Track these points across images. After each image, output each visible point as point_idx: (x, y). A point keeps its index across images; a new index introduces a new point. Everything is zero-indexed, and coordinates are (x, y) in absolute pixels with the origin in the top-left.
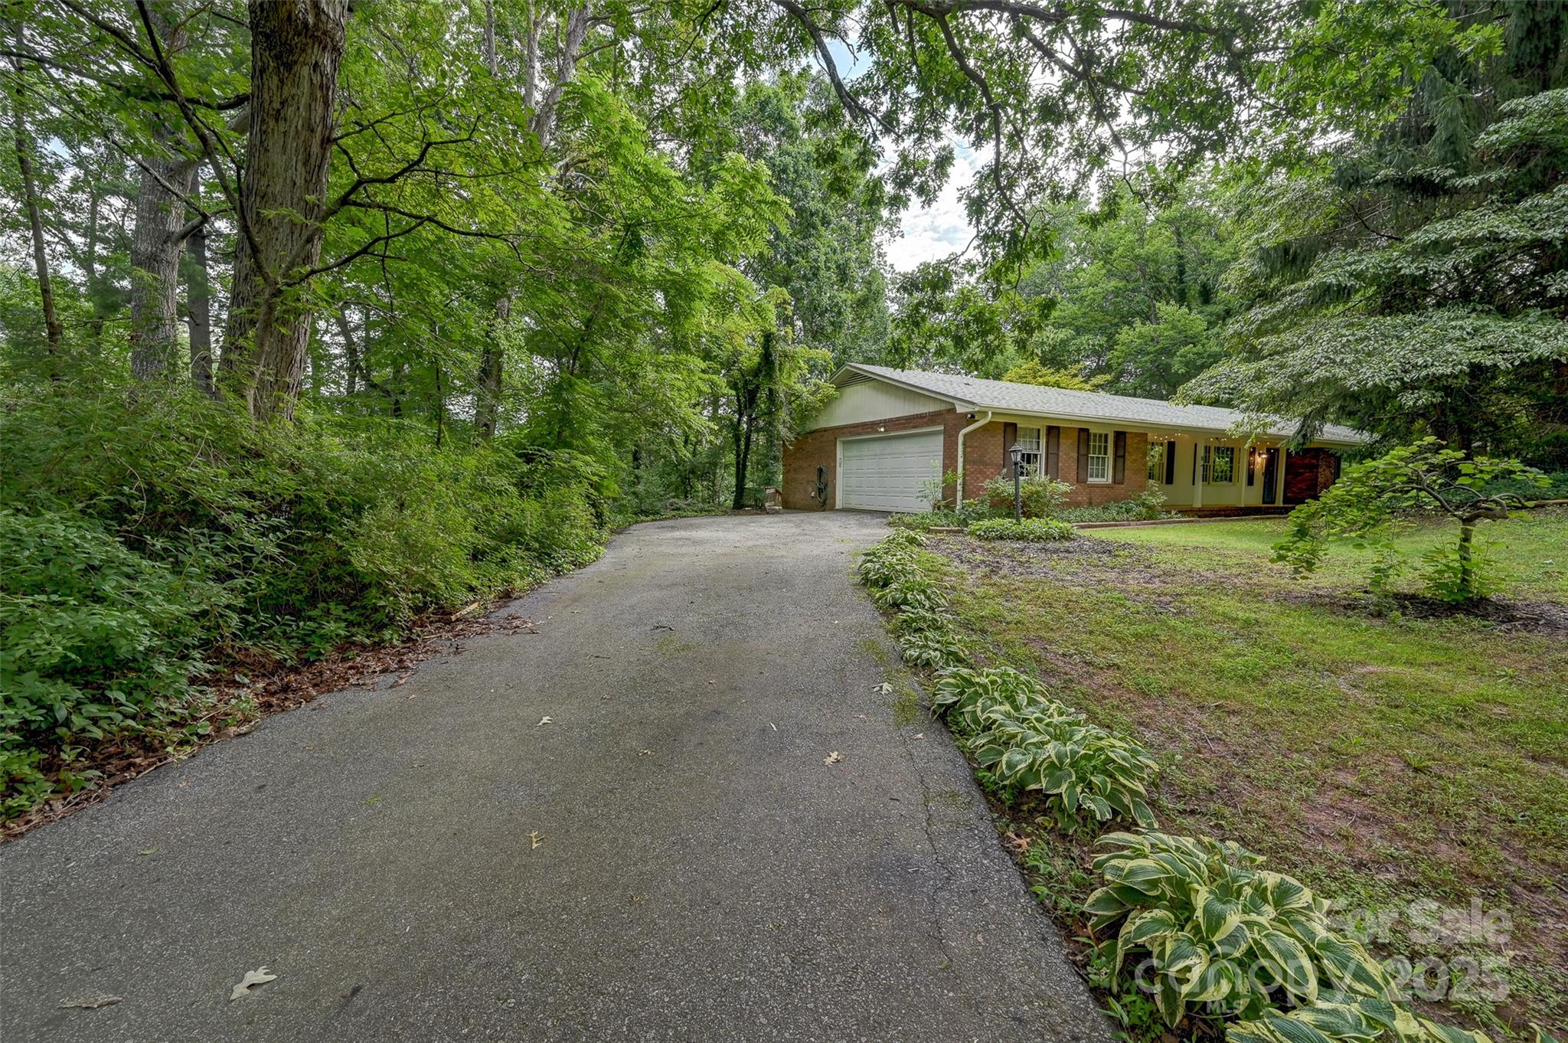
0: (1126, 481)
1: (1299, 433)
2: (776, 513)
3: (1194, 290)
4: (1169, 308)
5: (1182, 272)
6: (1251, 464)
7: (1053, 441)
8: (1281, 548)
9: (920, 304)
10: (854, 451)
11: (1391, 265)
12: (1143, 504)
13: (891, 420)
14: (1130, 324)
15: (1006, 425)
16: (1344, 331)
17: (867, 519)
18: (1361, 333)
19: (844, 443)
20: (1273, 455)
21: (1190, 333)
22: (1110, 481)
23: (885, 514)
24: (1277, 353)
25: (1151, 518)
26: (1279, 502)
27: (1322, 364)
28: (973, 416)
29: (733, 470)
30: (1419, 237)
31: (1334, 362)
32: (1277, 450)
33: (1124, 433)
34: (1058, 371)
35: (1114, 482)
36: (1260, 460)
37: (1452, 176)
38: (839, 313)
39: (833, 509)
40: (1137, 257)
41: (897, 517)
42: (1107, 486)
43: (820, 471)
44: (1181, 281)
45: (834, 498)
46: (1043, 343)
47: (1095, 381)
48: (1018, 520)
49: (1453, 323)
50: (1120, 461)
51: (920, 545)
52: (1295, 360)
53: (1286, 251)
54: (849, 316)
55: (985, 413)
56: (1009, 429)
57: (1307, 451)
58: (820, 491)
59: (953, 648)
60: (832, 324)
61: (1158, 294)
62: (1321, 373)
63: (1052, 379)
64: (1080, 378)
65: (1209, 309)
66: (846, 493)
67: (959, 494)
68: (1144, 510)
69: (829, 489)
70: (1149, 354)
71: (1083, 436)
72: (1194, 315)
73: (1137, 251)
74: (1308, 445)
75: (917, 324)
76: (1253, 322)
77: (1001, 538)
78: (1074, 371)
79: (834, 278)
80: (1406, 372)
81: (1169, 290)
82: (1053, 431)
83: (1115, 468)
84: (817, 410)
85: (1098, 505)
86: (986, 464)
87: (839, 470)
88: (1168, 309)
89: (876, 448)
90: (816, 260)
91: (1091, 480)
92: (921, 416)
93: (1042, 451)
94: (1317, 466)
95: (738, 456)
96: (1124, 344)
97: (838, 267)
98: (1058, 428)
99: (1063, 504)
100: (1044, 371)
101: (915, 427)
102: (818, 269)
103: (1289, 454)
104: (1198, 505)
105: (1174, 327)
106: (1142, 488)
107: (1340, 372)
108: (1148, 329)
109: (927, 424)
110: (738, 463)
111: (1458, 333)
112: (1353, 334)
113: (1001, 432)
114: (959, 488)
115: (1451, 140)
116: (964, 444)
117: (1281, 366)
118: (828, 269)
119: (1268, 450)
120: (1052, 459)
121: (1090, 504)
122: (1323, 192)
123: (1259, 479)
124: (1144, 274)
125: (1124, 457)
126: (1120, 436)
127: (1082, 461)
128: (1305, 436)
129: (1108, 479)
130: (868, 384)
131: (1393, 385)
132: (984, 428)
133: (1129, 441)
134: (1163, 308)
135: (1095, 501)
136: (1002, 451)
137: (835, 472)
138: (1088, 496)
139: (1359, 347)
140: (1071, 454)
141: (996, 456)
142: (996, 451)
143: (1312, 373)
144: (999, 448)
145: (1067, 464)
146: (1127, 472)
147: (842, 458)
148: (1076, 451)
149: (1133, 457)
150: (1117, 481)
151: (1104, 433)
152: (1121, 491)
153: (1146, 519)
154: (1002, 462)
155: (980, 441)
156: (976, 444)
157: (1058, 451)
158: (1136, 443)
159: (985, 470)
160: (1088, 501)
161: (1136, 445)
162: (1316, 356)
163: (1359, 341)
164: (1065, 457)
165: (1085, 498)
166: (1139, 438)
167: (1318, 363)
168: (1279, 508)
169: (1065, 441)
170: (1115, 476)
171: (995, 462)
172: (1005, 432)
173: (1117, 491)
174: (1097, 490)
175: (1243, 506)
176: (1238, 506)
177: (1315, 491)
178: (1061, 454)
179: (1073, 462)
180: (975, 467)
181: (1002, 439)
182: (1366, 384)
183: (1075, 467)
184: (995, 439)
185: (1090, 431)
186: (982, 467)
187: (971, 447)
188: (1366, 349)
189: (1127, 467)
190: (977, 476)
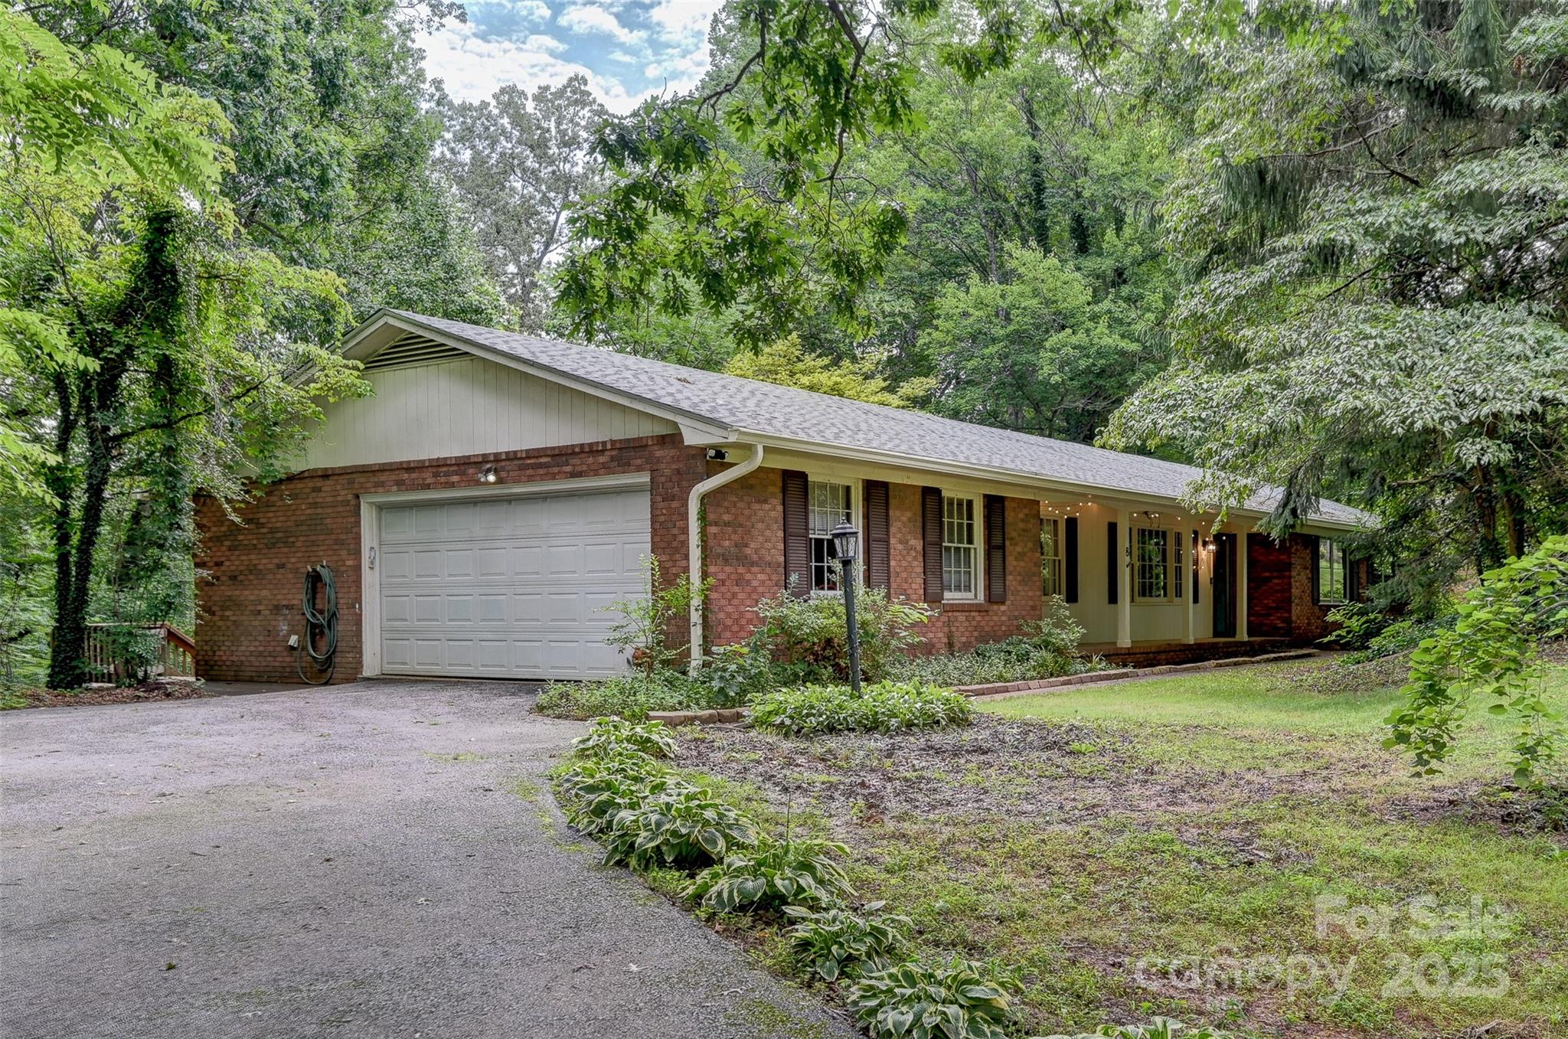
0: (1010, 597)
1: (1284, 504)
2: (189, 694)
3: (1061, 226)
4: (1025, 254)
5: (1039, 188)
7: (877, 512)
8: (1402, 720)
9: (634, 188)
10: (410, 528)
11: (1419, 222)
12: (1047, 644)
13: (512, 456)
14: (962, 281)
15: (788, 476)
16: (1368, 329)
17: (472, 699)
18: (1391, 335)
19: (381, 508)
20: (1225, 544)
21: (1062, 306)
22: (981, 597)
23: (530, 685)
24: (1271, 359)
25: (1062, 671)
26: (1242, 634)
27: (1345, 384)
28: (720, 455)
29: (46, 577)
30: (1453, 181)
31: (1361, 381)
32: (1234, 537)
33: (1001, 500)
34: (836, 362)
35: (990, 598)
36: (1206, 555)
37: (1485, 90)
38: (323, 182)
39: (353, 677)
40: (962, 148)
41: (555, 690)
42: (978, 609)
43: (315, 579)
44: (1040, 205)
45: (358, 650)
47: (907, 388)
48: (855, 687)
49: (1511, 330)
50: (997, 556)
51: (662, 755)
52: (1303, 372)
53: (1262, 175)
54: (344, 191)
55: (748, 449)
56: (794, 486)
58: (315, 632)
59: (977, 992)
60: (306, 206)
61: (1001, 225)
62: (1347, 400)
63: (825, 379)
64: (878, 382)
65: (1090, 263)
66: (391, 635)
67: (696, 634)
68: (1049, 656)
69: (340, 627)
70: (994, 340)
71: (931, 504)
72: (1069, 274)
73: (966, 135)
74: (1298, 529)
75: (627, 235)
76: (1219, 299)
77: (831, 729)
78: (868, 367)
79: (309, 92)
80: (1462, 405)
81: (1017, 218)
82: (877, 493)
83: (988, 571)
84: (305, 421)
85: (966, 647)
86: (749, 563)
87: (370, 580)
88: (1023, 256)
89: (474, 524)
90: (258, 40)
91: (950, 597)
92: (591, 450)
93: (859, 535)
94: (1291, 566)
95: (63, 539)
96: (949, 317)
97: (317, 66)
98: (885, 486)
99: (912, 647)
100: (809, 360)
101: (574, 475)
102: (266, 62)
104: (1125, 642)
105: (1036, 293)
106: (1036, 612)
108: (992, 291)
109: (608, 469)
110: (62, 561)
111: (1519, 347)
112: (1382, 337)
113: (776, 490)
114: (695, 617)
115: (1480, 32)
116: (703, 517)
117: (1283, 386)
118: (293, 67)
119: (1220, 536)
120: (877, 551)
121: (950, 645)
122: (1316, 81)
123: (1207, 591)
124: (974, 183)
125: (1003, 547)
126: (994, 504)
127: (933, 554)
128: (1294, 512)
129: (977, 595)
130: (446, 365)
131: (1448, 428)
132: (744, 484)
133: (1010, 516)
134: (1017, 253)
135: (960, 639)
136: (781, 534)
137: (358, 582)
138: (946, 629)
139: (1393, 359)
140: (913, 542)
141: (768, 545)
142: (768, 533)
143: (1333, 398)
144: (775, 527)
145: (904, 564)
146: (1009, 578)
147: (377, 547)
148: (920, 536)
149: (1019, 549)
150: (993, 598)
151: (965, 496)
152: (1004, 618)
153: (1052, 675)
154: (782, 559)
155: (734, 510)
156: (726, 517)
157: (888, 535)
158: (1022, 520)
159: (748, 576)
160: (945, 640)
161: (1021, 525)
162: (1334, 369)
163: (1391, 348)
164: (900, 547)
165: (940, 635)
166: (1026, 511)
167: (1340, 382)
168: (1243, 644)
169: (898, 513)
170: (988, 587)
171: (768, 558)
172: (784, 490)
173: (995, 618)
174: (961, 617)
175: (1192, 642)
176: (1185, 641)
177: (1289, 611)
178: (893, 541)
179: (915, 558)
180: (728, 569)
181: (780, 508)
182: (1412, 423)
183: (920, 570)
184: (767, 507)
185: (945, 494)
186: (741, 570)
187: (716, 524)
188: (1402, 363)
189: (1009, 568)
190: (736, 589)
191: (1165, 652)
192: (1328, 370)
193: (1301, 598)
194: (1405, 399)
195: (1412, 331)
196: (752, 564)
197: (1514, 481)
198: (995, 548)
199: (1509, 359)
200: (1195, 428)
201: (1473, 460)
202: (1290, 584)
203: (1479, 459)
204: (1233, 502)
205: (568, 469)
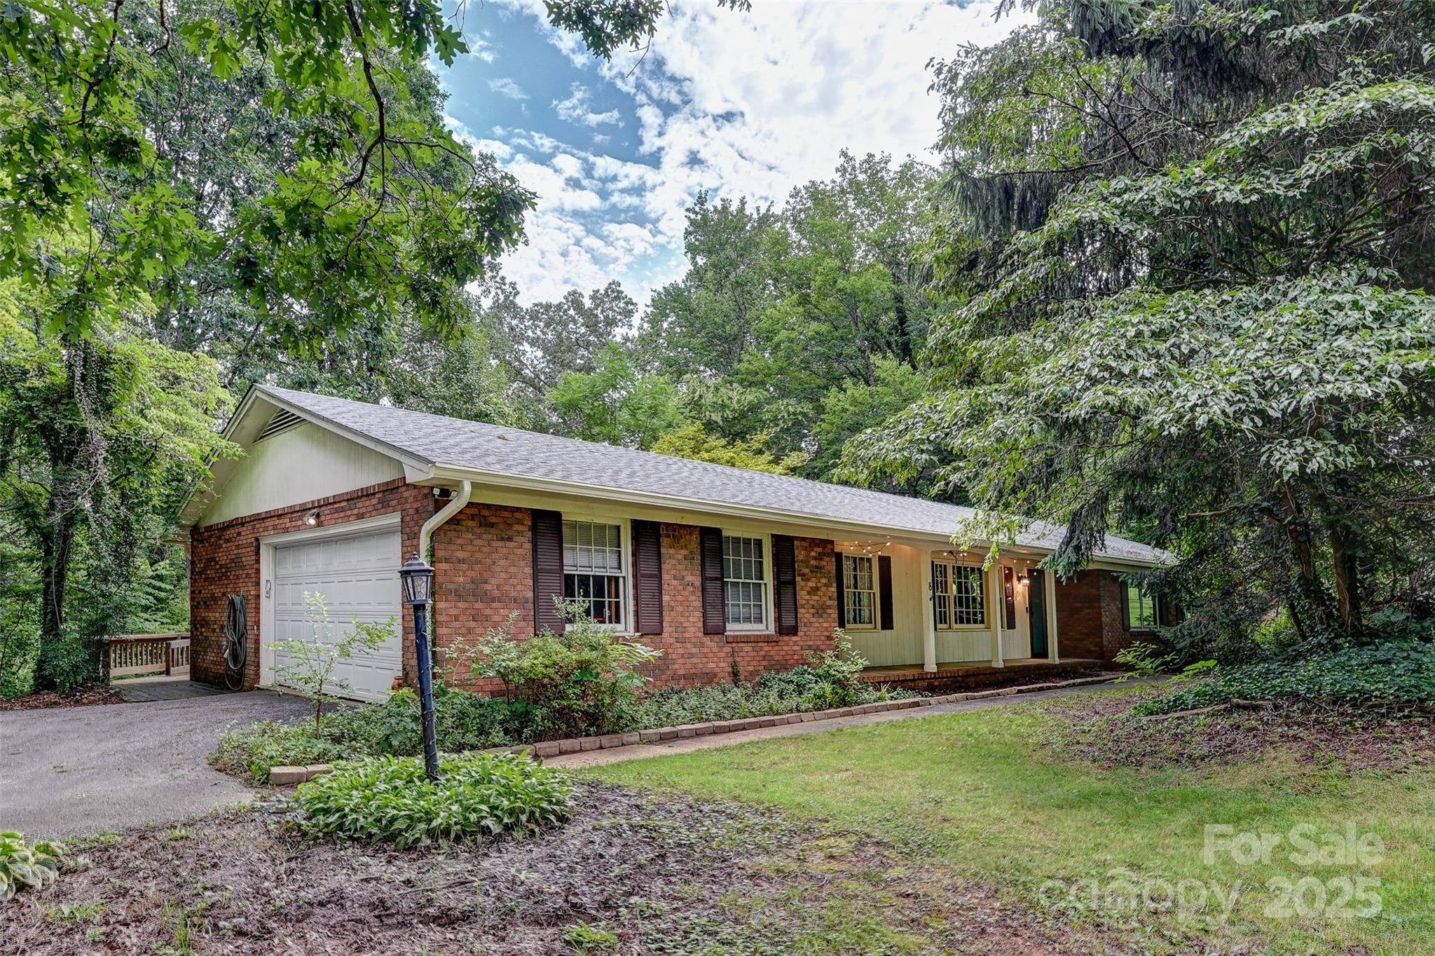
0: (802, 630)
1: (1068, 542)
4: (887, 364)
5: (902, 320)
6: (1008, 596)
7: (647, 549)
11: (1194, 191)
12: (827, 676)
13: (326, 503)
15: (537, 515)
18: (1160, 321)
20: (1037, 581)
22: (770, 629)
25: (843, 702)
26: (1052, 657)
27: (1094, 381)
28: (444, 493)
30: (1236, 138)
31: (1121, 375)
32: (1041, 572)
33: (791, 539)
35: (779, 630)
36: (1021, 588)
39: (253, 688)
42: (767, 640)
43: (233, 605)
44: (904, 334)
45: (256, 664)
46: (724, 406)
47: (787, 461)
50: (788, 591)
55: (459, 485)
56: (545, 525)
57: (1083, 575)
58: (233, 648)
61: (875, 348)
62: (1095, 396)
64: (767, 456)
66: (279, 651)
68: (829, 688)
69: (249, 644)
71: (712, 542)
74: (1084, 566)
78: (756, 446)
82: (648, 532)
83: (778, 605)
86: (489, 599)
87: (264, 606)
91: (733, 628)
92: (366, 494)
93: (627, 571)
94: (1098, 598)
96: (834, 412)
98: (656, 525)
101: (361, 516)
103: (1058, 581)
104: (929, 666)
106: (832, 642)
107: (1135, 395)
108: (863, 391)
109: (378, 511)
113: (524, 529)
116: (432, 554)
119: (1030, 572)
120: (648, 586)
121: (735, 674)
123: (1022, 618)
125: (793, 583)
126: (784, 545)
127: (713, 591)
129: (768, 627)
131: (1248, 426)
132: (482, 522)
133: (800, 554)
134: (880, 364)
135: (744, 668)
136: (529, 571)
137: (257, 609)
138: (730, 660)
139: (1162, 347)
140: (689, 578)
141: (514, 581)
142: (513, 569)
143: (1078, 399)
144: (522, 563)
145: (680, 598)
146: (801, 611)
147: (272, 581)
148: (699, 573)
149: (811, 584)
150: (787, 630)
151: (753, 536)
152: (796, 648)
153: (831, 706)
154: (531, 594)
155: (469, 548)
156: (460, 554)
157: (660, 571)
158: (815, 558)
159: (488, 612)
160: (730, 670)
161: (813, 562)
162: (1081, 365)
163: (1158, 335)
164: (674, 582)
165: (722, 665)
166: (819, 550)
167: (1089, 377)
168: (1055, 666)
169: (672, 551)
170: (778, 619)
171: (513, 594)
172: (534, 529)
173: (785, 648)
174: (747, 648)
175: (1001, 665)
176: (994, 665)
177: (1101, 637)
178: (665, 577)
179: (693, 593)
180: (461, 605)
181: (529, 546)
182: (1193, 419)
183: (698, 604)
184: (511, 544)
185: (724, 534)
186: (478, 605)
187: (447, 561)
188: (1176, 352)
189: (801, 602)
190: (473, 624)
191: (973, 675)
192: (1072, 367)
193: (1111, 625)
194: (1183, 391)
195: (1189, 314)
196: (493, 600)
197: (1340, 511)
198: (784, 584)
199: (1339, 332)
200: (922, 451)
201: (1294, 466)
202: (1100, 614)
203: (1302, 468)
204: (1002, 537)
205: (355, 512)
